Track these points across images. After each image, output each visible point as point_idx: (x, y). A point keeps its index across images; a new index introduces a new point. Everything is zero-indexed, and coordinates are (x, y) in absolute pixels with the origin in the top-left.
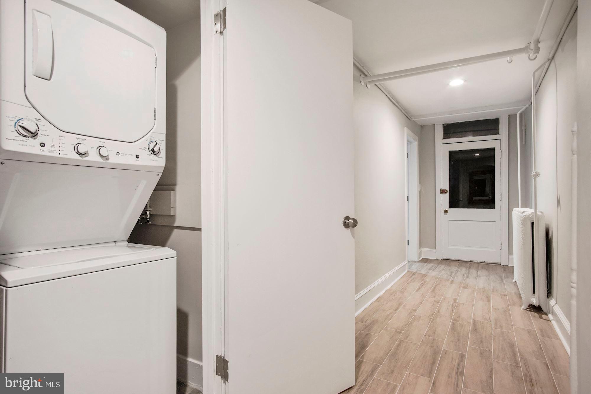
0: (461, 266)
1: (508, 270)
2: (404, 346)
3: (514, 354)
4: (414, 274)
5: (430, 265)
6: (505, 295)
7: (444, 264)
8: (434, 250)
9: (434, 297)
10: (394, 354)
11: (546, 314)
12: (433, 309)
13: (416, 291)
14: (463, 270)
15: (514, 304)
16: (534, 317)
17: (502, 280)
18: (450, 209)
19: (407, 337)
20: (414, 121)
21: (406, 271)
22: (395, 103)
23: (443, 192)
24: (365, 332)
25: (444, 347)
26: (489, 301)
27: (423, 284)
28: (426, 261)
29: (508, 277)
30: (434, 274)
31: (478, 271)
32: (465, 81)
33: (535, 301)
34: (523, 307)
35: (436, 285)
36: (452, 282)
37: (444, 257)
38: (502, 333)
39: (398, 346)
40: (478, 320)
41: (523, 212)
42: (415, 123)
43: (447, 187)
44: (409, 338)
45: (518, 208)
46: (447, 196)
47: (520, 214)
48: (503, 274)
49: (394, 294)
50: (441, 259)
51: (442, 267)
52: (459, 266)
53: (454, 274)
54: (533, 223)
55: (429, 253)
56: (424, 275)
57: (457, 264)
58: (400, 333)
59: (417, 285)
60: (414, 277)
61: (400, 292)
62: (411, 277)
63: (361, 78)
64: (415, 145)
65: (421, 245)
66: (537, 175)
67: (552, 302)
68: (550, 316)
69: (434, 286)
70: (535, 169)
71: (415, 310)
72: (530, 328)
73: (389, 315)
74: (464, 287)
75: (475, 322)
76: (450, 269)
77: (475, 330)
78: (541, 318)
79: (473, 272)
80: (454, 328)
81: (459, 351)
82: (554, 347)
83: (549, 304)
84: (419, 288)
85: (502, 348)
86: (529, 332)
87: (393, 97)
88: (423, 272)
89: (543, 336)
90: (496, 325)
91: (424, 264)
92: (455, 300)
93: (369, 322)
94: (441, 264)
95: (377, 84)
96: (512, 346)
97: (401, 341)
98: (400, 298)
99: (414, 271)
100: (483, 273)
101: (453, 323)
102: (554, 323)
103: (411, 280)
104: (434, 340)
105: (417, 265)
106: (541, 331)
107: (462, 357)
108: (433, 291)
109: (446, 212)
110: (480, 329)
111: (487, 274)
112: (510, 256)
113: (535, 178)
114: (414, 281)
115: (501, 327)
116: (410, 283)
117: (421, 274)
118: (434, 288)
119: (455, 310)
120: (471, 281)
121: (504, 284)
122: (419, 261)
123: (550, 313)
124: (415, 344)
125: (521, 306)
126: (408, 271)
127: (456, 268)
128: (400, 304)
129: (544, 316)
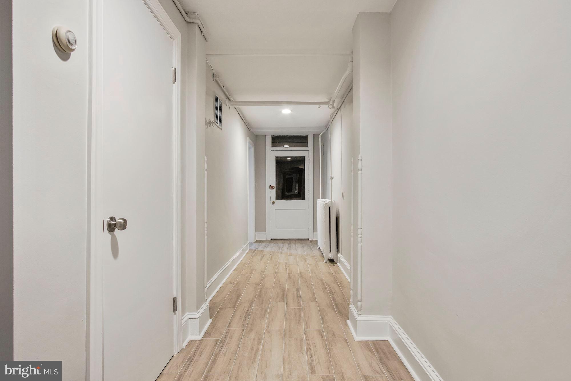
0: (284, 243)
1: (314, 242)
2: (264, 291)
3: (324, 284)
4: (254, 251)
5: (264, 244)
6: (314, 257)
7: (273, 243)
8: (264, 233)
9: (273, 263)
10: (260, 296)
11: (337, 263)
12: (275, 269)
13: (260, 261)
14: (286, 245)
15: (320, 261)
16: (331, 265)
17: (311, 248)
18: (276, 201)
19: (264, 286)
20: (253, 133)
21: (248, 250)
22: (243, 118)
23: (271, 187)
24: (236, 288)
25: (287, 287)
26: (306, 261)
27: (263, 257)
28: (259, 242)
29: (314, 247)
30: (268, 249)
31: (296, 245)
32: (292, 111)
33: (331, 256)
34: (325, 261)
35: (272, 256)
36: (281, 253)
37: (272, 238)
38: (316, 276)
39: (261, 291)
40: (302, 271)
41: (325, 201)
42: (252, 133)
43: (274, 184)
44: (265, 287)
45: (320, 199)
46: (274, 191)
47: (323, 202)
48: (311, 245)
49: (246, 264)
50: (270, 239)
51: (272, 244)
52: (283, 243)
53: (281, 248)
54: (330, 208)
55: (262, 236)
56: (262, 251)
57: (281, 242)
58: (258, 285)
59: (259, 258)
60: (255, 253)
61: (249, 263)
62: (253, 253)
63: (227, 101)
64: (253, 150)
65: (256, 230)
66: (332, 178)
67: (339, 255)
68: (338, 264)
69: (270, 257)
70: (331, 174)
71: (264, 272)
72: (330, 271)
73: (248, 277)
74: (289, 255)
75: (301, 273)
76: (278, 246)
77: (302, 276)
78: (334, 265)
79: (293, 245)
80: (290, 277)
81: (296, 287)
82: (341, 277)
83: (337, 256)
84: (261, 259)
85: (317, 282)
86: (329, 273)
87: (242, 114)
88: (260, 249)
89: (336, 273)
90: (312, 272)
91: (259, 244)
92: (286, 263)
93: (236, 282)
94: (271, 243)
95: (236, 107)
96: (322, 280)
97: (261, 289)
98: (251, 266)
99: (254, 249)
100: (299, 245)
101: (289, 275)
102: (340, 267)
103: (254, 255)
104: (280, 285)
105: (254, 245)
106: (335, 271)
107: (298, 290)
108: (271, 259)
109: (273, 203)
110: (304, 276)
111: (302, 246)
112: (315, 233)
113: (331, 180)
114: (256, 256)
115: (315, 273)
116: (254, 256)
117: (259, 250)
118: (271, 258)
119: (287, 269)
120: (293, 251)
121: (312, 251)
122: (255, 242)
123: (338, 262)
124: (270, 289)
125: (323, 261)
126: (250, 250)
127: (282, 245)
128: (252, 270)
129: (335, 265)
